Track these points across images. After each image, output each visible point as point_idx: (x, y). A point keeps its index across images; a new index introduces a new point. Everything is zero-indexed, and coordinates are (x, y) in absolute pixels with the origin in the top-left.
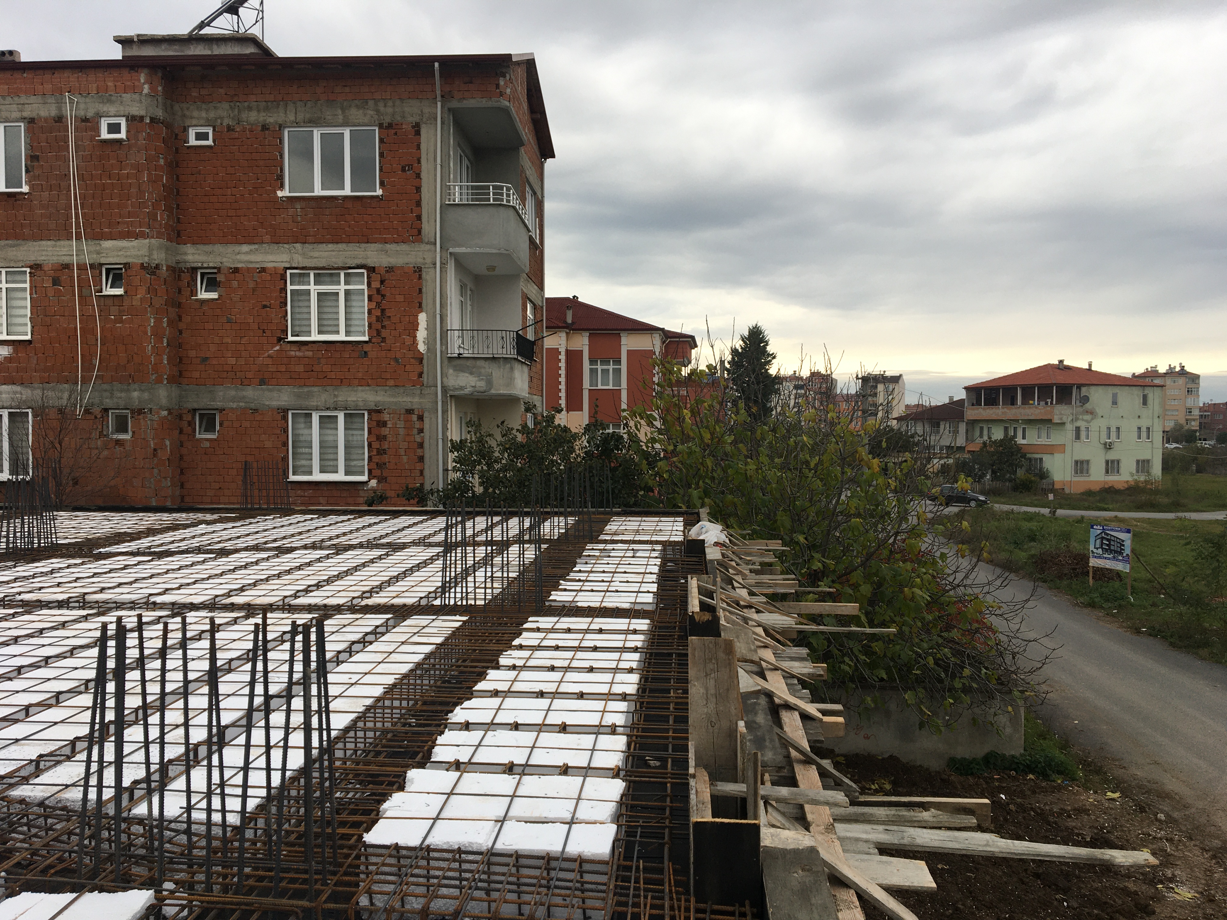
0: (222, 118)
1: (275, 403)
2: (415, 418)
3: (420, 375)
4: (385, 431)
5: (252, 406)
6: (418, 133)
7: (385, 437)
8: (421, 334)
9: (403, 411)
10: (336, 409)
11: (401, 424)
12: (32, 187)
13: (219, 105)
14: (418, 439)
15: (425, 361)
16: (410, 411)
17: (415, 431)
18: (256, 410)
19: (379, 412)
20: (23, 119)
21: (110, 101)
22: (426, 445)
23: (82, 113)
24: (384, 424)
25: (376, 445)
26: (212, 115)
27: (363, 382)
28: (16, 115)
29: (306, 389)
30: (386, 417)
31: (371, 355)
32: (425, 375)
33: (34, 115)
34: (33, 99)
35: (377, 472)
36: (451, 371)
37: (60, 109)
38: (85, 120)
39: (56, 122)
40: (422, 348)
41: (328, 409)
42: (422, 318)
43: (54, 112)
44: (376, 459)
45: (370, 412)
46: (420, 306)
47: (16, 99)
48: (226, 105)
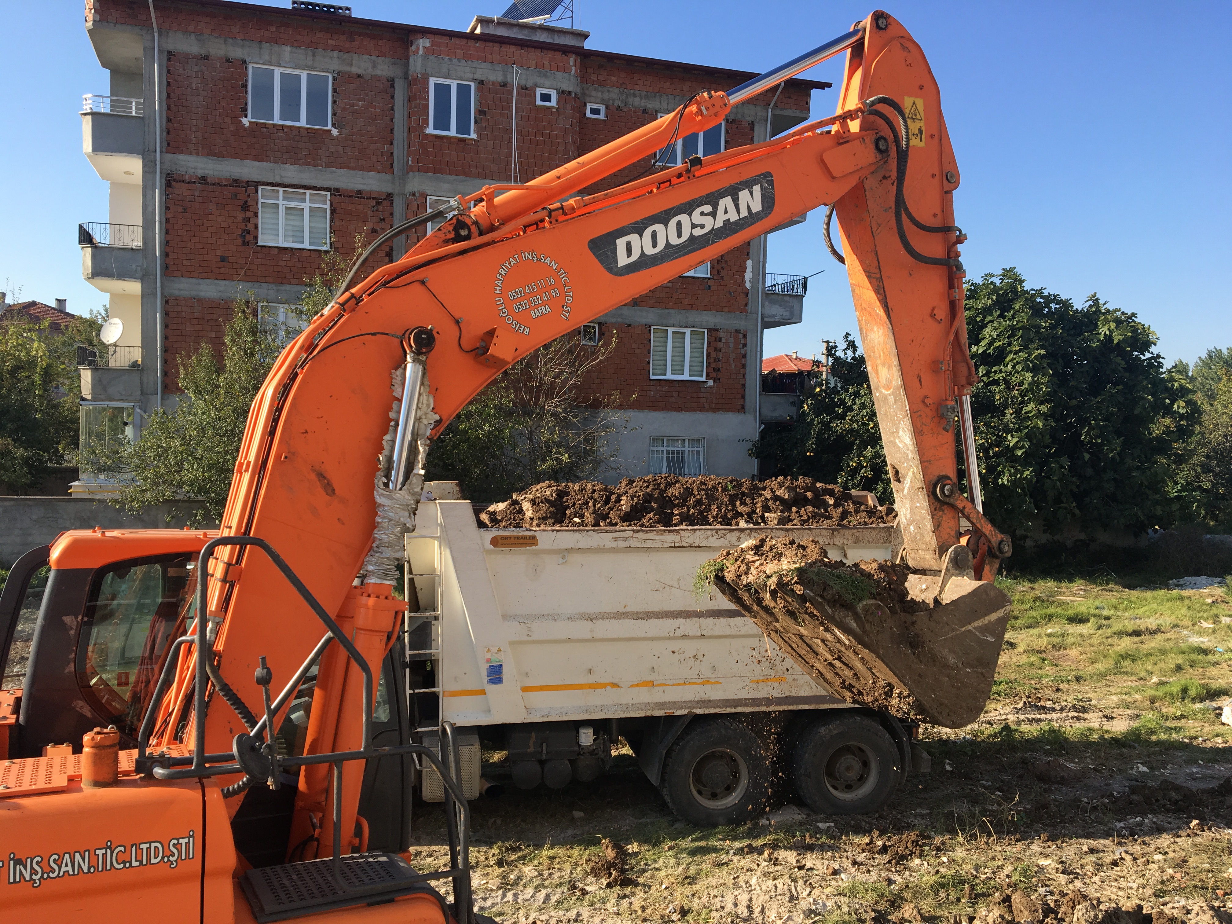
0: (613, 100)
1: (644, 321)
2: (741, 336)
3: (746, 305)
4: (720, 345)
5: (627, 322)
6: (752, 129)
7: (720, 350)
8: (748, 275)
9: (733, 331)
10: (686, 327)
11: (732, 340)
12: (479, 136)
13: (611, 89)
14: (743, 352)
15: (750, 295)
16: (738, 331)
17: (741, 346)
18: (630, 325)
19: (717, 330)
20: (474, 80)
21: (545, 76)
22: (748, 356)
23: (523, 83)
24: (720, 339)
25: (713, 355)
26: (606, 96)
27: (708, 308)
28: (471, 76)
29: (667, 311)
30: (721, 334)
31: (713, 288)
32: (749, 306)
33: (484, 78)
34: (484, 65)
35: (713, 375)
36: (767, 303)
37: (505, 76)
38: (525, 88)
39: (501, 86)
40: (748, 285)
41: (681, 326)
42: (749, 263)
43: (500, 79)
44: (713, 365)
45: (710, 330)
46: (748, 254)
47: (470, 63)
48: (616, 90)
